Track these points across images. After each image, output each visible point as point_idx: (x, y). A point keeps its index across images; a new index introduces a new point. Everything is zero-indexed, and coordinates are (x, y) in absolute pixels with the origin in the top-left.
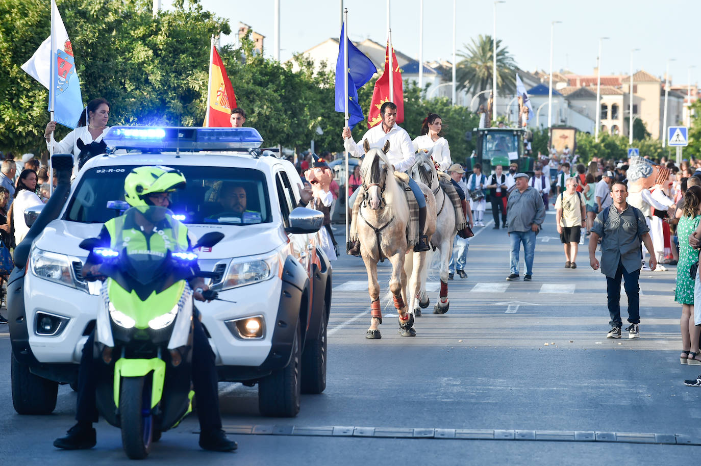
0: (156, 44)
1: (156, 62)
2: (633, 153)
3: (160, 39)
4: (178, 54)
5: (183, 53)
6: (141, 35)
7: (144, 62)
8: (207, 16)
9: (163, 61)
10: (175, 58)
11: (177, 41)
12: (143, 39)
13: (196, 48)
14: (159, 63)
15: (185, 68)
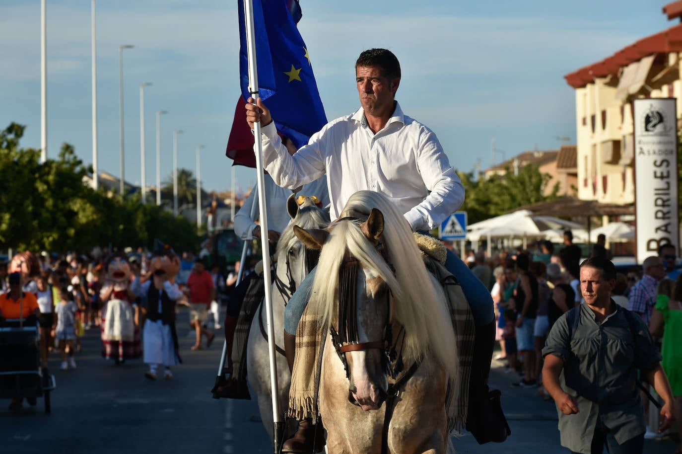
2: (453, 224)
8: (80, 162)
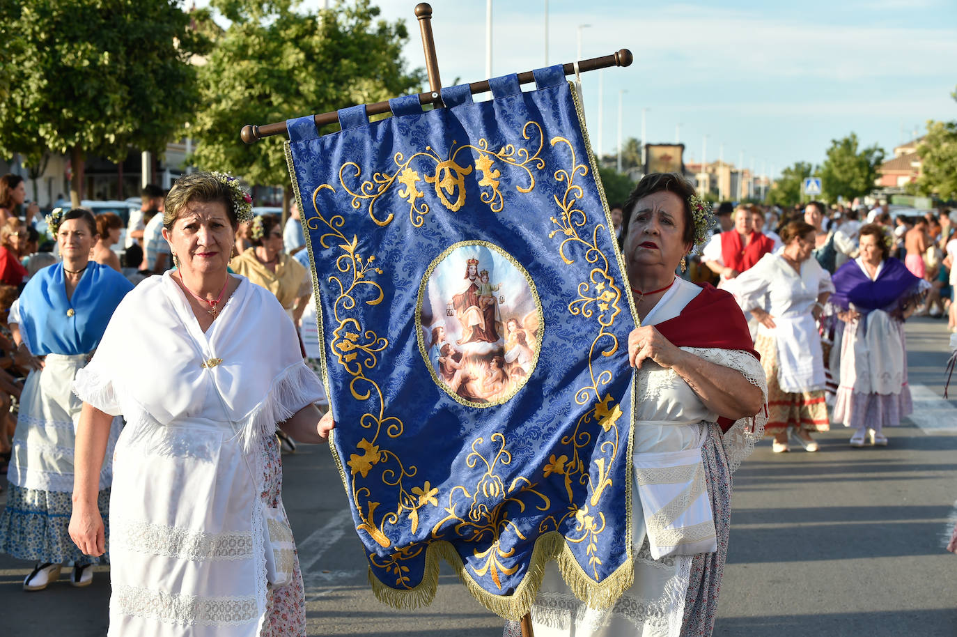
0: (311, 47)
1: (311, 68)
3: (316, 40)
4: (339, 60)
5: (346, 57)
6: (293, 36)
7: (294, 68)
9: (320, 67)
10: (335, 65)
11: (339, 44)
12: (296, 41)
13: (363, 53)
14: (315, 70)
15: (348, 77)
